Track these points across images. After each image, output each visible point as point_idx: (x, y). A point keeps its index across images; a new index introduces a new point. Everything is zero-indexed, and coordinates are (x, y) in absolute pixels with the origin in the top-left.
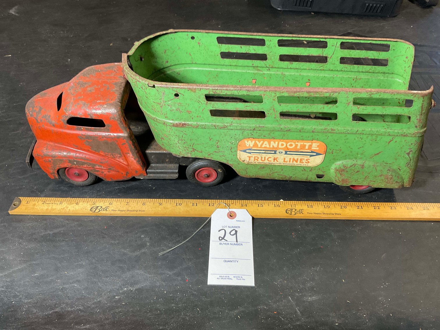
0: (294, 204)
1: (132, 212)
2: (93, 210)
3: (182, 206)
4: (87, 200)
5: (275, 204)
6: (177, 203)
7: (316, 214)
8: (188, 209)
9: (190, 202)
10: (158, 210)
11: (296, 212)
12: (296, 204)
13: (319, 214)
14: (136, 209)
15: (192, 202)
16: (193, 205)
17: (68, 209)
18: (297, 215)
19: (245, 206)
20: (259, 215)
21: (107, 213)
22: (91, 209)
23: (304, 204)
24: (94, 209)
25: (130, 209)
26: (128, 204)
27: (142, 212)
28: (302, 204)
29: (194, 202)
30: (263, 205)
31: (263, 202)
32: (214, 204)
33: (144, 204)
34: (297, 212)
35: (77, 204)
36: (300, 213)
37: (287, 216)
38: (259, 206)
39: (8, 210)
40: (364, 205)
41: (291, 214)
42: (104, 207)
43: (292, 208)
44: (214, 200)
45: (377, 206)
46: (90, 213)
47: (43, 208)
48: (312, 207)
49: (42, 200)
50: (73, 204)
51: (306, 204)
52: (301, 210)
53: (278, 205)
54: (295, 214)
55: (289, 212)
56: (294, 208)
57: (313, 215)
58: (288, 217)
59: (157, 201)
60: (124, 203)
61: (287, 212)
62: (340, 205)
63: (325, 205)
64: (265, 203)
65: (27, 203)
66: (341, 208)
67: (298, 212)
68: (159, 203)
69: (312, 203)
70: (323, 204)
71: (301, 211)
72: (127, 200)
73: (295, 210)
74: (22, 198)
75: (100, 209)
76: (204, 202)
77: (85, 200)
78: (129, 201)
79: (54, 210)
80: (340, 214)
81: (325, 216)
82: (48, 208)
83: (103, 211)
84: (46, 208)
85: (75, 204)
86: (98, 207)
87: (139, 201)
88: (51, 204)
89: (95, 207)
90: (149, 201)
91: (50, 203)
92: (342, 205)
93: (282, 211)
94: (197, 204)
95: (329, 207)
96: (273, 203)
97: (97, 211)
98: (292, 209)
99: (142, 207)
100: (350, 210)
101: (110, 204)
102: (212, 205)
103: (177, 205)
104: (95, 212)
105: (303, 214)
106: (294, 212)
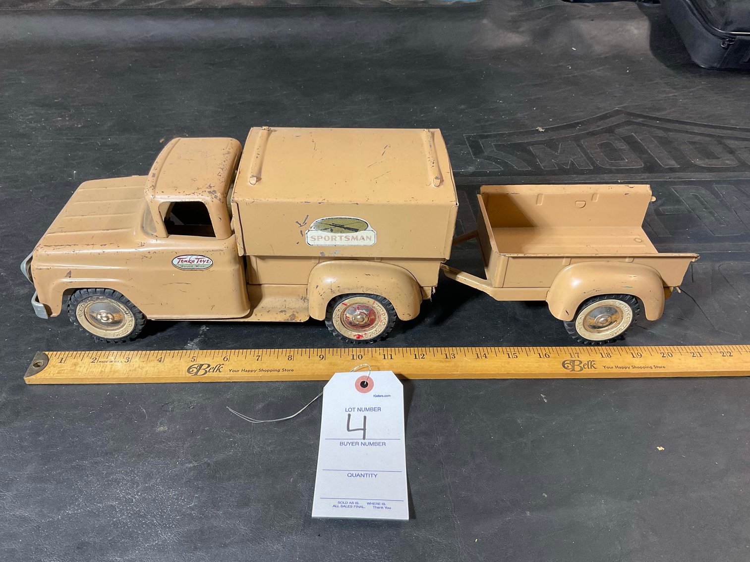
0: (575, 352)
1: (269, 373)
2: (193, 371)
3: (363, 361)
4: (180, 355)
5: (540, 352)
6: (353, 355)
7: (620, 368)
9: (378, 352)
10: (320, 367)
11: (582, 365)
12: (578, 351)
13: (626, 368)
14: (277, 368)
16: (385, 358)
17: (144, 370)
18: (584, 371)
19: (483, 358)
20: (513, 372)
21: (220, 376)
22: (189, 369)
23: (594, 351)
24: (195, 370)
25: (264, 367)
26: (260, 359)
28: (590, 351)
29: (385, 353)
30: (517, 354)
31: (516, 350)
32: (425, 354)
33: (290, 359)
34: (584, 365)
35: (160, 362)
36: (590, 367)
37: (567, 374)
38: (509, 357)
39: (24, 375)
40: (703, 351)
41: (573, 370)
42: (213, 365)
43: (574, 359)
44: (424, 349)
45: (726, 351)
46: (187, 376)
47: (94, 370)
48: (609, 356)
49: (90, 355)
50: (152, 361)
51: (598, 352)
52: (590, 362)
54: (581, 370)
56: (578, 359)
57: (615, 370)
58: (570, 374)
59: (315, 353)
60: (253, 358)
61: (566, 366)
62: (659, 352)
63: (633, 352)
64: (521, 352)
65: (61, 362)
66: (663, 357)
67: (586, 367)
68: (319, 355)
70: (628, 350)
71: (591, 364)
72: (256, 352)
73: (579, 362)
74: (51, 353)
75: (208, 370)
76: (405, 352)
77: (176, 354)
78: (260, 352)
79: (115, 372)
80: (664, 367)
81: (637, 372)
82: (103, 370)
83: (213, 372)
84: (100, 370)
85: (156, 362)
86: (202, 365)
87: (280, 353)
88: (108, 363)
89: (196, 366)
90: (300, 353)
91: (107, 360)
93: (555, 364)
94: (391, 355)
96: (536, 352)
97: (202, 372)
98: (574, 361)
99: (287, 364)
100: (680, 359)
101: (225, 359)
102: (420, 358)
103: (355, 357)
104: (196, 374)
105: (595, 368)
106: (578, 365)
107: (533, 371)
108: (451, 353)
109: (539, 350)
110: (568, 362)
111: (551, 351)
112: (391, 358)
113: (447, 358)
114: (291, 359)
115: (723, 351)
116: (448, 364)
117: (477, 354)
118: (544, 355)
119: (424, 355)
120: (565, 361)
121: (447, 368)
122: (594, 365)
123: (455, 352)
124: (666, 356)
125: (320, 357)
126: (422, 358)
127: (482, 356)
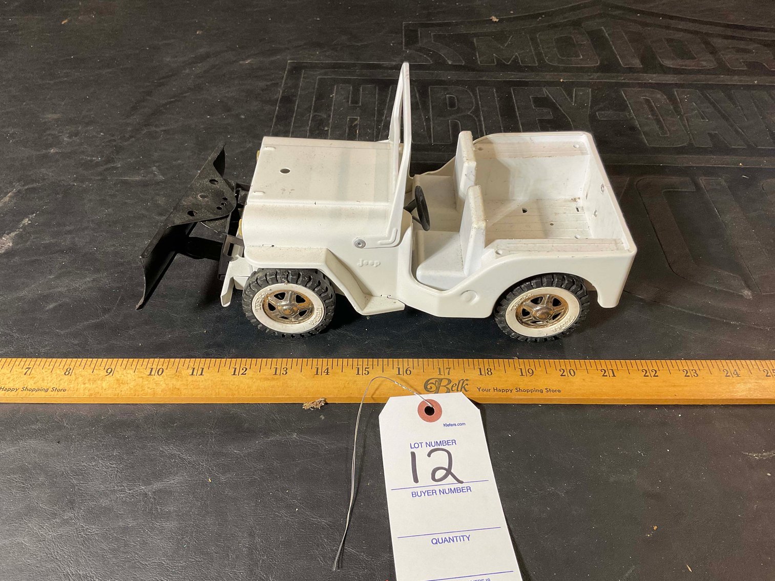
0: (447, 366)
1: (35, 392)
3: (163, 377)
5: (401, 366)
6: (152, 369)
7: (500, 390)
8: (178, 384)
9: (186, 365)
10: (101, 388)
11: (450, 386)
12: (451, 366)
13: (507, 391)
14: (45, 385)
15: (191, 364)
16: (192, 374)
19: (324, 374)
23: (472, 366)
25: (31, 384)
26: (29, 372)
27: (60, 392)
28: (466, 365)
29: (196, 366)
30: (370, 369)
31: (370, 363)
34: (453, 385)
36: (459, 388)
38: (358, 374)
40: (619, 366)
43: (442, 377)
44: (249, 360)
48: (490, 373)
51: (476, 367)
52: (462, 382)
53: (407, 370)
54: (448, 392)
55: (431, 388)
56: (447, 376)
57: (492, 393)
59: (103, 364)
60: (20, 370)
61: (429, 387)
62: (558, 368)
63: (522, 367)
64: (375, 366)
66: (562, 375)
67: (455, 388)
68: (106, 368)
69: (491, 364)
70: (517, 365)
71: (463, 384)
76: (222, 365)
80: (559, 391)
81: (521, 397)
90: (83, 364)
92: (564, 368)
93: (415, 383)
94: (203, 369)
95: (533, 372)
96: (396, 366)
98: (442, 379)
100: (584, 379)
102: (241, 373)
103: (153, 373)
105: (466, 391)
106: (445, 386)
107: (384, 394)
108: (283, 367)
109: (401, 363)
110: (433, 381)
111: (416, 365)
112: (201, 374)
113: (276, 374)
114: (69, 373)
116: (273, 383)
117: (318, 368)
118: (405, 370)
119: (246, 369)
120: (428, 380)
121: (271, 389)
122: (466, 386)
123: (289, 366)
124: (566, 375)
125: (107, 372)
126: (242, 374)
127: (323, 371)
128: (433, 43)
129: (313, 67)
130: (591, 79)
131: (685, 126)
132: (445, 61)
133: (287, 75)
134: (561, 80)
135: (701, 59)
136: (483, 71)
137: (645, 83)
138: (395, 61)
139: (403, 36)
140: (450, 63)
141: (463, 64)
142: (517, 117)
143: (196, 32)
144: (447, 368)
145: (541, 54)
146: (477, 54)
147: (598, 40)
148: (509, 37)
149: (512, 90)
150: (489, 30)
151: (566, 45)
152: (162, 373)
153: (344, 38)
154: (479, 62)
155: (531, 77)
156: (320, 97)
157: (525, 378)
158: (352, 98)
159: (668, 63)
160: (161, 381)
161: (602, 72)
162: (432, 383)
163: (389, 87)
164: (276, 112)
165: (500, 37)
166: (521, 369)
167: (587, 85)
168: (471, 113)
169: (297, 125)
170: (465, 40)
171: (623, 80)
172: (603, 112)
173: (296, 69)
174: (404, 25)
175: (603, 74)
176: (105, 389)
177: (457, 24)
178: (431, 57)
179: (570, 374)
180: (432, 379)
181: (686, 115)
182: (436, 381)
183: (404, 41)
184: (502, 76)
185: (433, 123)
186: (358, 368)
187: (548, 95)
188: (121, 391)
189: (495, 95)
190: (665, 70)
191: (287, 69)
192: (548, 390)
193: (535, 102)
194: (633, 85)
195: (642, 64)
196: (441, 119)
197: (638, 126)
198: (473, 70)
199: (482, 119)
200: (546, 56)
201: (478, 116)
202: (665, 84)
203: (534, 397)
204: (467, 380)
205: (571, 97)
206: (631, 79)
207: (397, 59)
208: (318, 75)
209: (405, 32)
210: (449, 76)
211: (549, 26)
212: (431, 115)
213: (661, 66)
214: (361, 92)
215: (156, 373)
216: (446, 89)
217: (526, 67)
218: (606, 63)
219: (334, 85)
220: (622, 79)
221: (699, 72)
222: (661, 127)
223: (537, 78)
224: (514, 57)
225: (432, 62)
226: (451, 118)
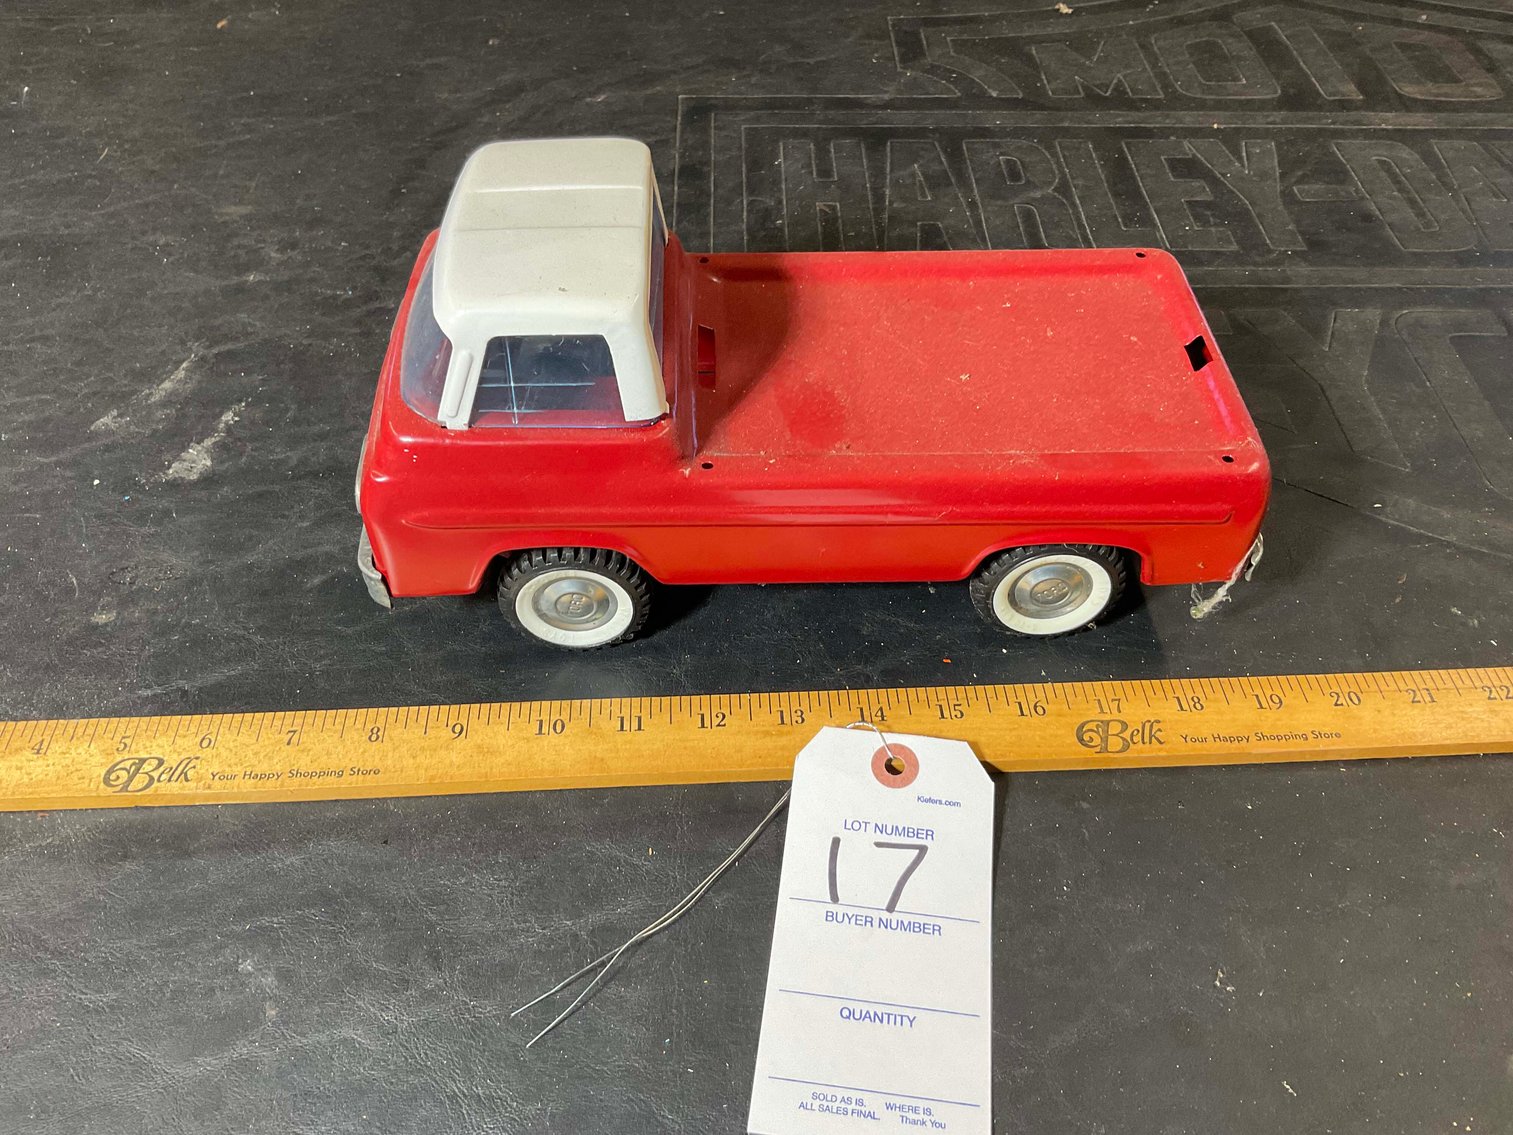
0: (1111, 696)
1: (315, 779)
2: (118, 777)
3: (566, 737)
4: (90, 731)
5: (1022, 700)
6: (541, 722)
7: (1225, 738)
8: (599, 750)
9: (606, 712)
10: (447, 762)
11: (1127, 735)
12: (1120, 694)
13: (1239, 739)
14: (333, 764)
15: (616, 709)
16: (622, 729)
18: (1132, 751)
19: (877, 720)
21: (187, 791)
22: (109, 772)
23: (1160, 694)
24: (124, 775)
25: (304, 763)
26: (295, 740)
27: (368, 777)
28: (1149, 693)
29: (626, 713)
30: (964, 708)
31: (961, 695)
32: (727, 714)
33: (374, 738)
34: (1132, 735)
35: (38, 753)
36: (1147, 740)
37: (1087, 761)
38: (943, 716)
40: (1440, 685)
41: (1105, 748)
42: (172, 761)
43: (1107, 717)
44: (725, 698)
45: (1497, 683)
46: (102, 793)
48: (1198, 705)
50: (16, 750)
51: (1170, 695)
52: (1148, 725)
53: (1035, 707)
54: (1125, 746)
55: (1091, 740)
56: (1116, 715)
57: (1212, 745)
58: (1093, 760)
59: (443, 718)
60: (278, 736)
61: (1086, 738)
62: (1327, 690)
63: (1258, 691)
64: (973, 701)
66: (1336, 705)
67: (1138, 739)
68: (451, 725)
69: (1198, 689)
70: (1248, 690)
71: (1150, 731)
72: (288, 721)
75: (155, 775)
76: (675, 708)
77: (80, 731)
78: (298, 721)
80: (1338, 735)
81: (1268, 750)
83: (169, 780)
85: (28, 754)
86: (143, 761)
87: (350, 722)
89: (127, 764)
90: (402, 718)
92: (1338, 691)
93: (1059, 732)
94: (640, 719)
96: (1012, 698)
97: (140, 781)
98: (1108, 722)
99: (364, 752)
100: (1379, 711)
101: (205, 744)
102: (715, 723)
103: (545, 729)
104: (125, 788)
105: (1161, 743)
106: (1117, 735)
108: (793, 710)
109: (1020, 693)
110: (1092, 726)
111: (1051, 695)
112: (640, 729)
113: (783, 723)
114: (378, 737)
115: (1490, 685)
117: (861, 709)
118: (1032, 707)
119: (724, 717)
120: (1083, 726)
121: (780, 753)
122: (1158, 734)
123: (805, 707)
124: (1344, 703)
125: (454, 732)
126: (719, 725)
127: (873, 715)
128: (953, 57)
129: (730, 106)
130: (1271, 123)
131: (1464, 212)
132: (984, 92)
133: (681, 124)
134: (1215, 126)
135: (1472, 82)
136: (1058, 109)
137: (1375, 130)
138: (886, 92)
139: (894, 44)
140: (994, 94)
141: (1021, 96)
142: (1144, 198)
143: (487, 42)
144: (1113, 700)
145: (1165, 73)
146: (1044, 77)
147: (1269, 49)
148: (1099, 43)
149: (1124, 146)
150: (1057, 31)
151: (1209, 57)
152: (562, 731)
153: (778, 48)
154: (1050, 93)
155: (1155, 121)
156: (755, 165)
157: (1267, 713)
158: (817, 166)
159: (1409, 90)
160: (564, 745)
161: (1290, 109)
162: (1092, 730)
163: (886, 143)
164: (675, 197)
165: (1081, 43)
166: (1257, 696)
167: (1266, 134)
168: (1055, 190)
169: (721, 221)
170: (1013, 48)
171: (1333, 123)
172: (1306, 187)
173: (699, 112)
174: (890, 23)
175: (1290, 114)
176: (458, 766)
177: (993, 19)
178: (955, 82)
179: (1351, 700)
180: (1088, 722)
181: (1464, 190)
182: (1097, 726)
183: (896, 53)
184: (1099, 119)
185: (985, 212)
186: (941, 706)
187: (1194, 155)
188: (491, 769)
189: (1094, 155)
190: (1407, 104)
191: (680, 112)
192: (1318, 736)
193: (1173, 169)
194: (1355, 134)
195: (1362, 93)
196: (999, 202)
197: (1378, 213)
198: (1042, 108)
199: (1078, 202)
200: (1177, 81)
201: (1069, 197)
202: (1411, 130)
203: (1292, 749)
204: (1158, 722)
205: (1240, 159)
206: (1345, 123)
207: (891, 89)
208: (742, 124)
209: (896, 35)
210: (996, 120)
211: (1172, 19)
212: (977, 197)
213: (1400, 96)
214: (833, 155)
215: (552, 730)
216: (996, 146)
217: (1146, 100)
218: (1292, 91)
219: (777, 141)
220: (1327, 121)
221: (1472, 107)
222: (1421, 214)
223: (1167, 121)
224: (1115, 81)
225: (959, 94)
226: (1017, 200)
